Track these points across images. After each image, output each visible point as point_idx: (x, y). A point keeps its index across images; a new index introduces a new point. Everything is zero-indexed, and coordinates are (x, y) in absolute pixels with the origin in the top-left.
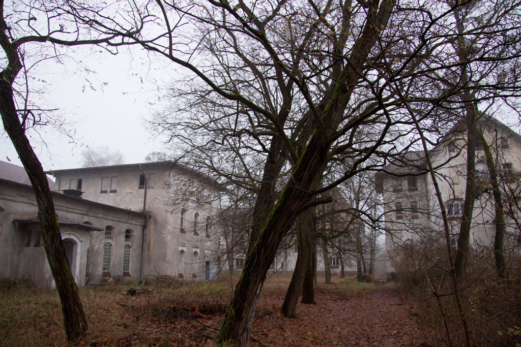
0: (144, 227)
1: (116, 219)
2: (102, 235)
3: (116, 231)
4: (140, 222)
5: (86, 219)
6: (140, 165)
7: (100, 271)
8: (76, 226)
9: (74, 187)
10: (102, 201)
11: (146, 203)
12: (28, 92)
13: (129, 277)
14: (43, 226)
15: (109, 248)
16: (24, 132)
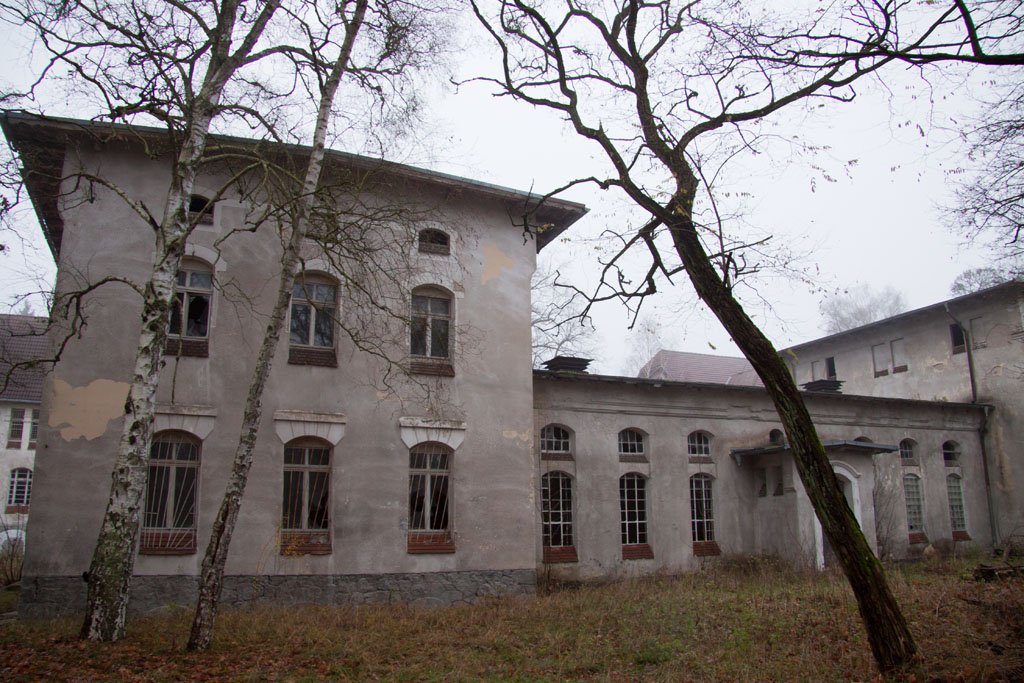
0: (983, 433)
1: (918, 424)
2: (895, 459)
3: (921, 449)
4: (970, 423)
5: (858, 432)
6: (946, 306)
7: (903, 532)
8: (843, 449)
9: (821, 374)
10: (882, 392)
11: (977, 380)
12: (719, 221)
13: (967, 542)
14: (799, 456)
15: (914, 484)
16: (731, 293)
